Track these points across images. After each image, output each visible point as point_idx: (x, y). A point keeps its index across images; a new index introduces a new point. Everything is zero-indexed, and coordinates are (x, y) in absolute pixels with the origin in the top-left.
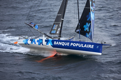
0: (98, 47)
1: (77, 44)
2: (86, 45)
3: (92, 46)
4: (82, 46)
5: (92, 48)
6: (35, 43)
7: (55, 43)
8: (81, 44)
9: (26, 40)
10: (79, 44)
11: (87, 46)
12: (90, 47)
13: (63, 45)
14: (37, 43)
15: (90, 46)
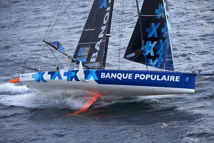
0: (188, 79)
1: (148, 76)
2: (164, 76)
3: (177, 78)
4: (158, 79)
5: (176, 80)
6: (60, 78)
7: (103, 75)
8: (155, 76)
9: (39, 73)
10: (152, 75)
11: (167, 79)
12: (174, 80)
13: (120, 78)
14: (65, 78)
15: (172, 78)
